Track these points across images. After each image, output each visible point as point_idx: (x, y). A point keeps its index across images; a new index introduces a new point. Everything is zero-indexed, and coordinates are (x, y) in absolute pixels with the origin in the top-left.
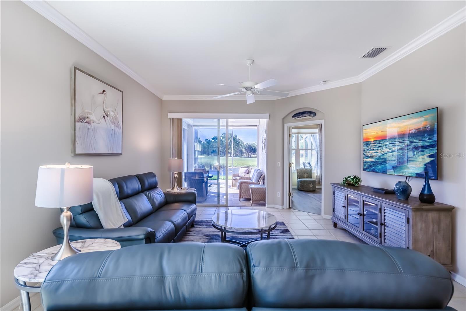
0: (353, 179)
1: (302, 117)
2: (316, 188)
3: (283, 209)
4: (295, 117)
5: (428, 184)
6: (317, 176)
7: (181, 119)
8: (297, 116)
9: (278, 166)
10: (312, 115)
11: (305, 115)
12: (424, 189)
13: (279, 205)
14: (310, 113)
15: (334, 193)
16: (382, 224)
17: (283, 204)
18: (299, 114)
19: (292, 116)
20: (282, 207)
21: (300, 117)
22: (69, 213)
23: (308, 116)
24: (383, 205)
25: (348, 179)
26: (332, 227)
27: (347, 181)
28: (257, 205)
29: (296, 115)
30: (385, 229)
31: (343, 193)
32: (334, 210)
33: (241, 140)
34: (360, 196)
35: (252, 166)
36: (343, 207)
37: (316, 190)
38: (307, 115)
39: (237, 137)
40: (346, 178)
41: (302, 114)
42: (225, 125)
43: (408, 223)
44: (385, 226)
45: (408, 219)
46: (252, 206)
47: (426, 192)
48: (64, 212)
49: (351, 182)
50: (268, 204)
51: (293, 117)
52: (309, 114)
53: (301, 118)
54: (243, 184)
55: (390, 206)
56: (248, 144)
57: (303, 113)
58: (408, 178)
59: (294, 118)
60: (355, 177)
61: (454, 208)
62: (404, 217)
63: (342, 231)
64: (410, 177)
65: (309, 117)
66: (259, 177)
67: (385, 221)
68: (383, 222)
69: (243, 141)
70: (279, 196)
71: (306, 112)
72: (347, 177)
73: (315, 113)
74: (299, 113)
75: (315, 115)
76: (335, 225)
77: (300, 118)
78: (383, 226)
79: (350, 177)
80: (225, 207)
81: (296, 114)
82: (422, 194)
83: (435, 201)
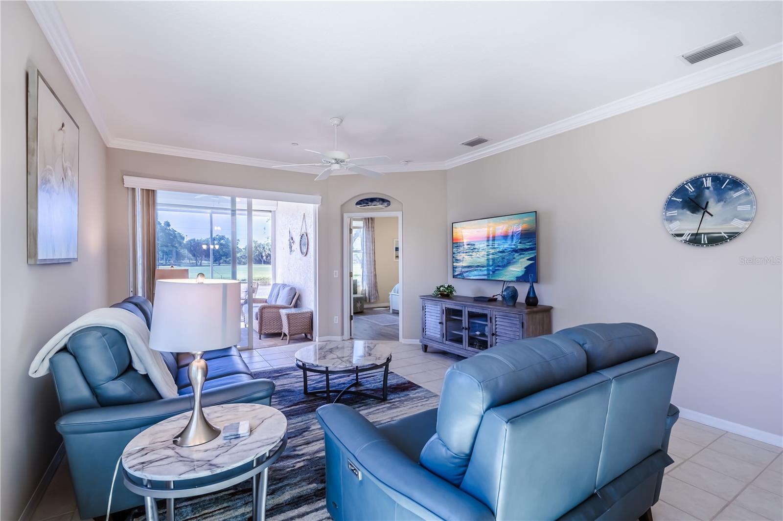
0: (447, 289)
1: (371, 205)
2: (365, 307)
3: (343, 340)
4: (360, 204)
5: (532, 287)
6: (362, 290)
7: (153, 191)
8: (364, 203)
9: (335, 276)
10: (386, 204)
11: (375, 203)
12: (529, 293)
13: (338, 335)
14: (383, 201)
15: (424, 308)
16: (493, 334)
17: (343, 334)
18: (366, 201)
19: (356, 203)
20: (342, 338)
21: (369, 205)
22: (203, 362)
23: (380, 204)
24: (494, 313)
25: (442, 288)
26: (421, 352)
27: (440, 291)
28: (295, 341)
29: (362, 202)
30: (496, 339)
31: (439, 307)
32: (424, 330)
33: (179, 234)
34: (464, 307)
35: (258, 280)
36: (440, 323)
37: (365, 311)
38: (378, 203)
39: (171, 227)
40: (438, 288)
41: (370, 201)
42: (246, 209)
43: (523, 327)
44: (496, 335)
45: (523, 323)
46: (289, 343)
47: (531, 295)
48: (196, 360)
49: (446, 292)
50: (319, 336)
51: (358, 204)
52: (381, 202)
53: (370, 207)
54: (266, 310)
55: (502, 313)
56: (194, 239)
57: (372, 200)
58: (506, 283)
59: (358, 206)
60: (449, 286)
61: (551, 309)
62: (518, 323)
63: (434, 354)
64: (507, 281)
65: (381, 206)
66: (292, 296)
67: (497, 330)
68: (494, 332)
69: (184, 235)
70: (337, 322)
71: (376, 198)
72: (439, 286)
73: (390, 202)
74: (367, 199)
75: (389, 205)
76: (425, 348)
77: (368, 207)
78: (494, 337)
79: (442, 286)
80: (247, 351)
81: (361, 200)
82: (528, 298)
83: (538, 304)
